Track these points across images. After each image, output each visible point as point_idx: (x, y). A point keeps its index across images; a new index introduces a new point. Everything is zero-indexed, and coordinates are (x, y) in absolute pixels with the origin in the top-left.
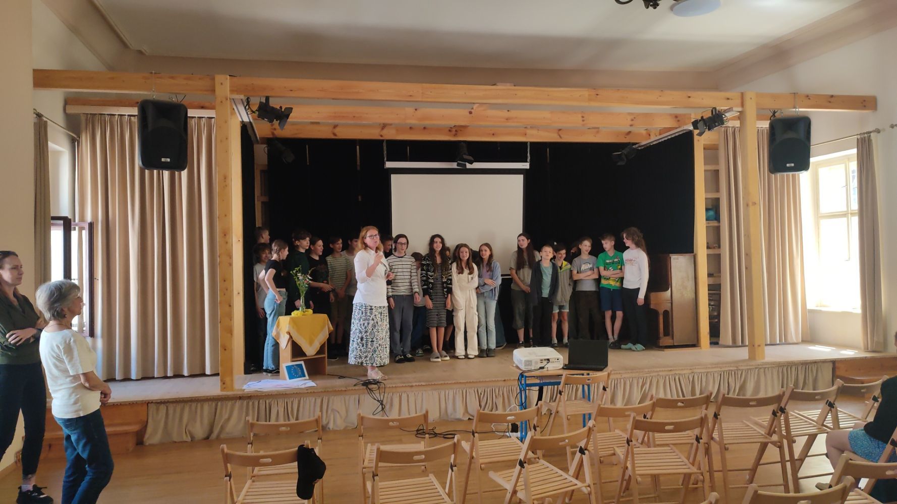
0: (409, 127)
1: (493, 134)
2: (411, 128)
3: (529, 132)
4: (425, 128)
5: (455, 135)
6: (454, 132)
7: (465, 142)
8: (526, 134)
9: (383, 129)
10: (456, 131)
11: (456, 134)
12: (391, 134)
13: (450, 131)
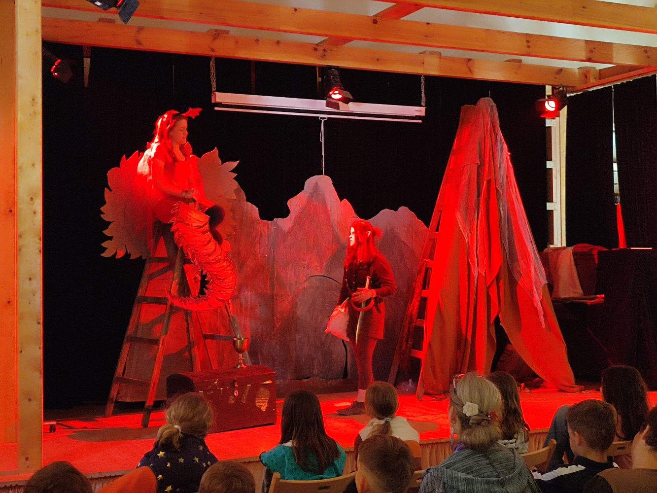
0: (255, 39)
1: (378, 60)
2: (257, 40)
3: (429, 60)
4: (278, 42)
5: (323, 57)
6: (320, 52)
7: (337, 68)
8: (423, 63)
9: (215, 39)
10: (324, 50)
11: (325, 56)
12: (225, 49)
13: (315, 49)
